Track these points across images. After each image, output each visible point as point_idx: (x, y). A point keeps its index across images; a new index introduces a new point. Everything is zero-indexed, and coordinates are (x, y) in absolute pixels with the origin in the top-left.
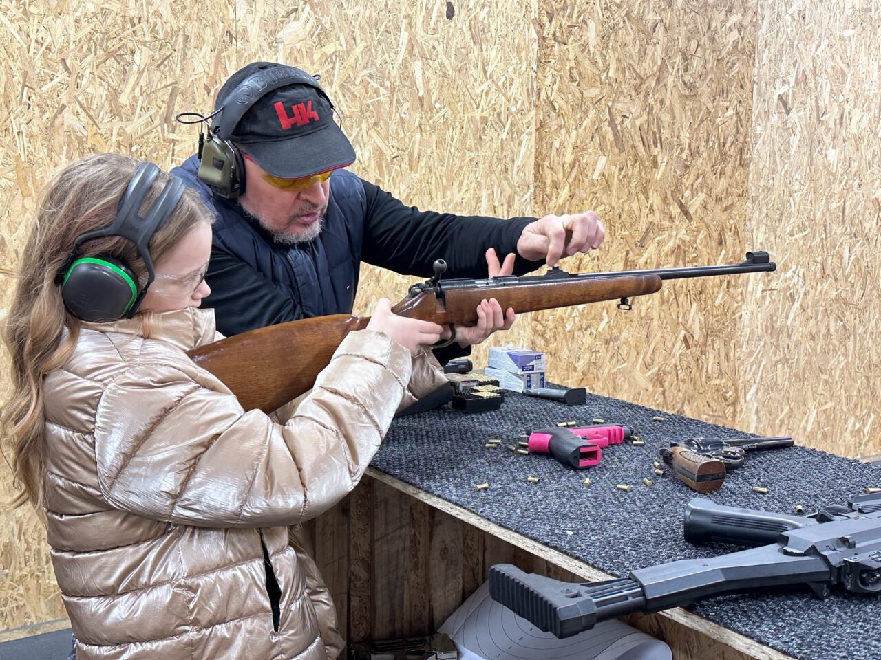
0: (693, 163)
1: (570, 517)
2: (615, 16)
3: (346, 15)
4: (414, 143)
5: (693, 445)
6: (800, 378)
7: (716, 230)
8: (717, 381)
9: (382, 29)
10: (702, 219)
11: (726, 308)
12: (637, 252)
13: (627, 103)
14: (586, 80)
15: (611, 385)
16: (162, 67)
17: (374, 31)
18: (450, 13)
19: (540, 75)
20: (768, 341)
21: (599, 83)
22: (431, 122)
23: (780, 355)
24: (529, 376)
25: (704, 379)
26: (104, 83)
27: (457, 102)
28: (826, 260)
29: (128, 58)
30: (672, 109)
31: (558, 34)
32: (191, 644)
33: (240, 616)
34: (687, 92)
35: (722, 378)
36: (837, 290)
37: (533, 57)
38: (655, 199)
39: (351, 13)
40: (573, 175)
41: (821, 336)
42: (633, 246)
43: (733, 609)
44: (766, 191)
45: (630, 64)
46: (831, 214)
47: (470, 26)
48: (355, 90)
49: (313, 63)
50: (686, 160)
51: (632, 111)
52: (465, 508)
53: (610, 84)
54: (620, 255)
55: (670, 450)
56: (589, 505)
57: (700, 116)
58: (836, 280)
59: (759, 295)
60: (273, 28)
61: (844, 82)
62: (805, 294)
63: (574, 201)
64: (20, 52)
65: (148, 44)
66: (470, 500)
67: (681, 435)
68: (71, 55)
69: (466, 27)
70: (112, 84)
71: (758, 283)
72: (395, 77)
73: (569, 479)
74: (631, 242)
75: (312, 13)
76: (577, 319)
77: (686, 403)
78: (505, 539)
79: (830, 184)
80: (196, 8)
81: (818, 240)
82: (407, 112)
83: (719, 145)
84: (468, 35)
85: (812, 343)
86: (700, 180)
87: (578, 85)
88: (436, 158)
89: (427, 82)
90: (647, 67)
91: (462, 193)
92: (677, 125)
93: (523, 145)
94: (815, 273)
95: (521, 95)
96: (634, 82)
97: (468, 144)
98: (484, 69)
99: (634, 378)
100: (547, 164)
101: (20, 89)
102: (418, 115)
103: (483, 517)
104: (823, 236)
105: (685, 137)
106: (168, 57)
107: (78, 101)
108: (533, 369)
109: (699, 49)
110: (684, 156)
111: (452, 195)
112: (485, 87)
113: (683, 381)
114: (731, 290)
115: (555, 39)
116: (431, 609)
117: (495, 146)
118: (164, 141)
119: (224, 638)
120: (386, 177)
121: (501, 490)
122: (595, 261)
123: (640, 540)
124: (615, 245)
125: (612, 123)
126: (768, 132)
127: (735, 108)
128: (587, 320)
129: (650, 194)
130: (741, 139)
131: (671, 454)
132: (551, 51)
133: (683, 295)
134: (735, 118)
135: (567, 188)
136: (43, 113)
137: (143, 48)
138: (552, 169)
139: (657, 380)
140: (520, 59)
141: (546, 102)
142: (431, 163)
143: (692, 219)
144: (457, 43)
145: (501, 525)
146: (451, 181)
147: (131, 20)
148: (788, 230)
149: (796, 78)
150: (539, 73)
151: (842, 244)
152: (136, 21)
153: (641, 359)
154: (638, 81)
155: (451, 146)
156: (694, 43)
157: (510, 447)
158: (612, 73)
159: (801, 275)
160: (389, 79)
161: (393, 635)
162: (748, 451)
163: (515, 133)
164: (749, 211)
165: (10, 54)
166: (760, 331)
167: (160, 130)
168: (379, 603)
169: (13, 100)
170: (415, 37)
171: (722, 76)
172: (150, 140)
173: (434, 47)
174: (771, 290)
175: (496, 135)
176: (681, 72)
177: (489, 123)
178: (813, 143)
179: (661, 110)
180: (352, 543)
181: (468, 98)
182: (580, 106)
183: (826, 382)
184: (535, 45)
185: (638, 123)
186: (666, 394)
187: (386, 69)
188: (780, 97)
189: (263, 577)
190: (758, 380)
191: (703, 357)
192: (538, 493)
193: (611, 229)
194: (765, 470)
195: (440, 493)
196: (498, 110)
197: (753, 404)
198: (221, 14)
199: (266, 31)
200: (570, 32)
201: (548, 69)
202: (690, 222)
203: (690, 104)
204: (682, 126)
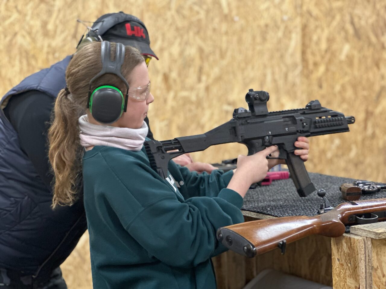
12: (374, 106)
13: (361, 9)
63: (329, 74)
72: (209, 2)
89: (229, 5)
93: (293, 39)
100: (310, 51)
102: (225, 25)
125: (352, 23)
135: (324, 66)
138: (313, 54)
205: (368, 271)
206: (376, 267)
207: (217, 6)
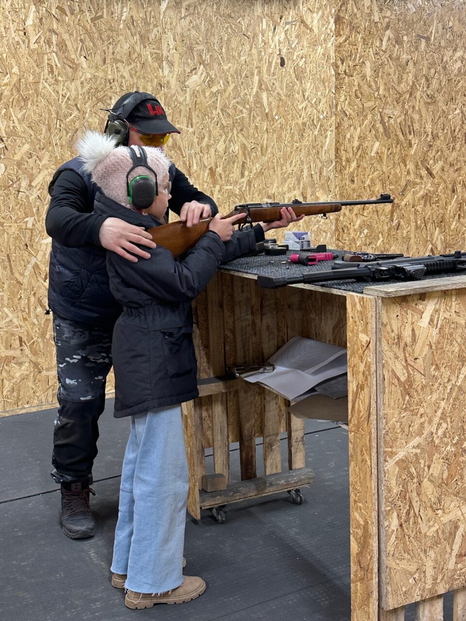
0: (435, 143)
2: (382, 58)
3: (223, 69)
4: (264, 139)
7: (450, 183)
9: (243, 76)
10: (441, 177)
11: (458, 231)
12: (400, 198)
13: (391, 109)
14: (366, 96)
17: (239, 77)
18: (283, 63)
21: (374, 98)
22: (273, 127)
24: (302, 242)
27: (288, 115)
30: (420, 112)
31: (347, 71)
34: (429, 101)
37: (333, 85)
38: (411, 166)
39: (226, 68)
40: (359, 154)
42: (397, 195)
45: (393, 86)
47: (294, 70)
48: (229, 111)
49: (205, 98)
50: (430, 142)
51: (395, 114)
53: (380, 98)
57: (438, 114)
60: (183, 80)
63: (360, 169)
64: (54, 102)
65: (118, 93)
68: (80, 102)
69: (292, 71)
72: (251, 102)
74: (396, 192)
75: (204, 69)
76: (363, 239)
80: (142, 72)
82: (259, 122)
83: (451, 131)
84: (293, 76)
86: (439, 153)
87: (361, 100)
88: (276, 148)
89: (270, 104)
90: (403, 87)
91: (292, 168)
92: (424, 121)
93: (328, 138)
95: (326, 108)
97: (295, 138)
98: (303, 94)
100: (343, 148)
101: (55, 121)
102: (266, 123)
105: (429, 128)
107: (85, 126)
108: (304, 239)
109: (436, 74)
110: (429, 139)
111: (286, 168)
112: (304, 105)
114: (461, 220)
115: (346, 74)
117: (311, 139)
120: (248, 160)
125: (382, 122)
127: (461, 109)
128: (369, 239)
129: (408, 163)
132: (343, 81)
133: (430, 224)
134: (461, 115)
135: (355, 162)
136: (67, 133)
137: (116, 96)
138: (346, 151)
140: (325, 87)
141: (341, 111)
142: (274, 151)
143: (435, 177)
144: (287, 80)
146: (285, 160)
147: (109, 81)
150: (336, 94)
152: (112, 81)
154: (398, 96)
155: (285, 140)
156: (433, 71)
158: (381, 92)
163: (323, 131)
165: (50, 103)
169: (52, 127)
170: (262, 78)
171: (452, 89)
173: (274, 84)
175: (311, 132)
176: (425, 89)
177: (307, 126)
179: (413, 112)
180: (225, 321)
181: (294, 112)
182: (362, 113)
184: (334, 79)
185: (399, 121)
187: (246, 98)
193: (383, 185)
196: (312, 118)
198: (155, 74)
199: (180, 81)
200: (355, 69)
201: (342, 92)
202: (433, 179)
203: (431, 108)
204: (427, 121)
205: (378, 327)
206: (385, 323)
207: (259, 106)
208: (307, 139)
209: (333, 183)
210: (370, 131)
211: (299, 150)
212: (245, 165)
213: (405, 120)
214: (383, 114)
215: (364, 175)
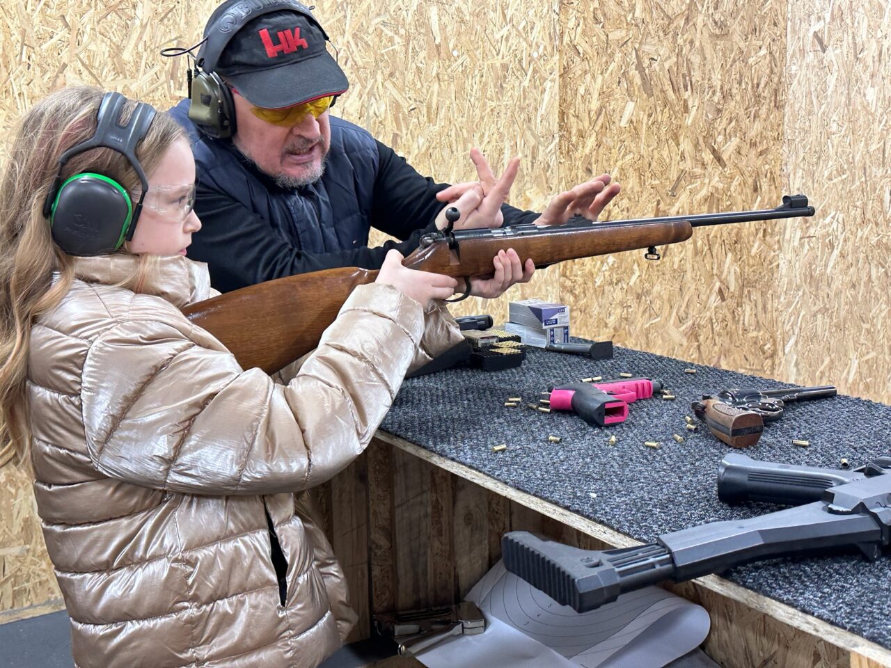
0: (726, 107)
1: (593, 478)
4: (433, 92)
5: (727, 397)
6: (840, 328)
7: (751, 176)
8: (754, 334)
10: (736, 165)
11: (763, 257)
12: (668, 201)
13: (654, 45)
14: (612, 21)
15: (643, 341)
16: (166, 21)
19: (562, 17)
20: (807, 291)
21: (625, 24)
22: (449, 70)
23: (820, 304)
24: (552, 330)
25: (741, 332)
26: (105, 39)
27: (477, 49)
28: (866, 204)
29: (130, 12)
30: (702, 51)
32: (190, 621)
33: (243, 590)
34: (718, 32)
35: (759, 331)
36: (879, 235)
38: (686, 145)
40: (600, 123)
41: (862, 284)
42: (665, 196)
43: (773, 575)
44: (802, 134)
45: (658, 4)
46: (870, 157)
48: (368, 39)
49: (323, 12)
50: (719, 103)
52: (480, 472)
53: (636, 25)
54: (650, 205)
55: (702, 403)
56: (615, 464)
57: (732, 56)
58: (877, 224)
59: (796, 243)
61: (882, 17)
62: (845, 241)
63: (601, 150)
64: (17, 10)
66: (486, 462)
67: (714, 387)
68: (70, 11)
70: (115, 40)
71: (795, 230)
72: (410, 24)
73: (594, 438)
74: (662, 191)
76: (607, 274)
77: (723, 357)
78: (524, 504)
79: (869, 125)
81: (858, 183)
82: (423, 61)
83: (753, 87)
85: (852, 292)
86: (733, 123)
87: (603, 27)
88: (455, 109)
89: (443, 28)
90: (675, 6)
91: (483, 146)
92: (709, 67)
93: (547, 93)
94: (855, 219)
95: (543, 39)
96: (662, 22)
97: (489, 93)
98: (503, 13)
99: (667, 333)
100: (572, 111)
101: (19, 49)
102: (435, 64)
103: (499, 480)
104: (863, 179)
105: (717, 79)
106: (171, 10)
107: (80, 59)
108: (556, 323)
110: (716, 99)
112: (504, 32)
113: (719, 335)
114: (768, 238)
116: (456, 577)
117: (517, 94)
118: (171, 98)
119: (226, 614)
120: (404, 131)
121: (520, 451)
122: (625, 213)
123: (669, 501)
124: (645, 195)
125: (640, 67)
126: (804, 72)
127: (769, 47)
128: (617, 274)
129: (681, 139)
130: (776, 80)
131: (704, 408)
133: (717, 245)
134: (768, 58)
136: (44, 72)
138: (578, 117)
139: (692, 334)
141: (569, 46)
142: (450, 114)
143: (725, 165)
145: (518, 489)
146: (472, 133)
148: (826, 176)
149: (832, 14)
150: (561, 15)
151: (882, 187)
153: (674, 313)
154: (666, 21)
155: (471, 96)
157: (531, 405)
158: (638, 14)
159: (840, 220)
160: (403, 26)
161: (417, 604)
162: (787, 402)
163: (538, 79)
164: (785, 155)
166: (799, 281)
167: (166, 88)
168: (401, 572)
169: (12, 59)
171: (755, 13)
172: (156, 98)
174: (809, 237)
175: (517, 83)
176: (711, 10)
177: (510, 70)
178: (850, 81)
179: (690, 51)
180: (371, 511)
181: (488, 44)
182: (605, 49)
183: (868, 331)
185: (667, 65)
186: (702, 348)
187: (400, 15)
188: (815, 34)
189: (268, 549)
190: (797, 331)
191: (740, 309)
192: (560, 454)
193: (640, 179)
194: (806, 421)
195: (454, 455)
196: (519, 56)
197: (792, 357)
201: (571, 11)
202: (723, 168)
203: (721, 44)
204: (713, 68)
207: (423, 31)
208: (509, 94)
209: (556, 175)
210: (619, 82)
211: (495, 113)
212: (399, 139)
213: (677, 63)
214: (640, 53)
215: (608, 160)
